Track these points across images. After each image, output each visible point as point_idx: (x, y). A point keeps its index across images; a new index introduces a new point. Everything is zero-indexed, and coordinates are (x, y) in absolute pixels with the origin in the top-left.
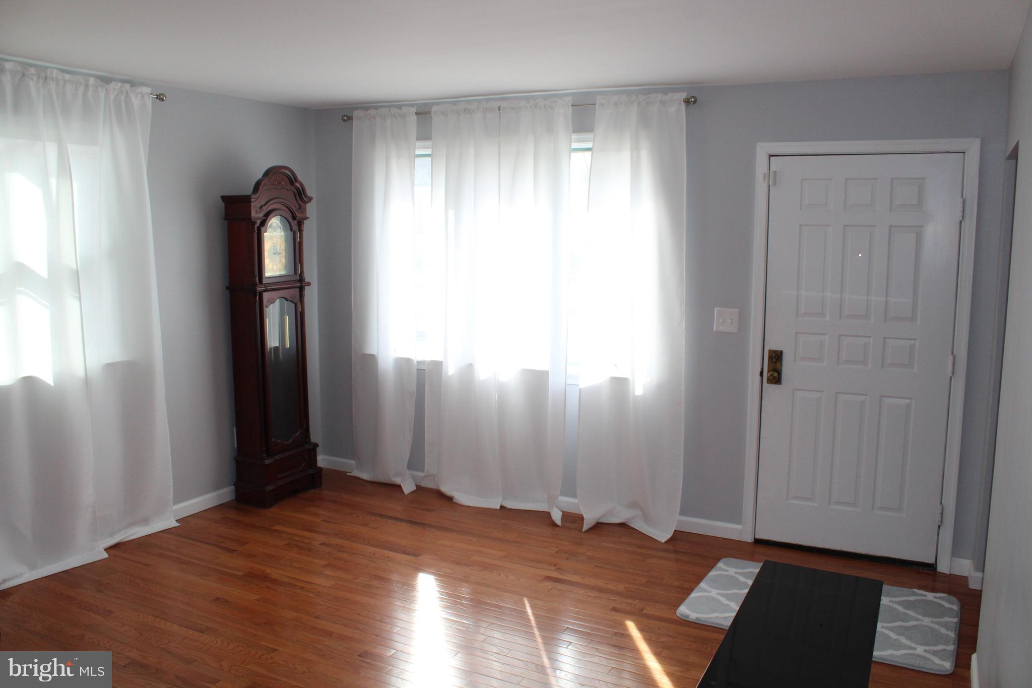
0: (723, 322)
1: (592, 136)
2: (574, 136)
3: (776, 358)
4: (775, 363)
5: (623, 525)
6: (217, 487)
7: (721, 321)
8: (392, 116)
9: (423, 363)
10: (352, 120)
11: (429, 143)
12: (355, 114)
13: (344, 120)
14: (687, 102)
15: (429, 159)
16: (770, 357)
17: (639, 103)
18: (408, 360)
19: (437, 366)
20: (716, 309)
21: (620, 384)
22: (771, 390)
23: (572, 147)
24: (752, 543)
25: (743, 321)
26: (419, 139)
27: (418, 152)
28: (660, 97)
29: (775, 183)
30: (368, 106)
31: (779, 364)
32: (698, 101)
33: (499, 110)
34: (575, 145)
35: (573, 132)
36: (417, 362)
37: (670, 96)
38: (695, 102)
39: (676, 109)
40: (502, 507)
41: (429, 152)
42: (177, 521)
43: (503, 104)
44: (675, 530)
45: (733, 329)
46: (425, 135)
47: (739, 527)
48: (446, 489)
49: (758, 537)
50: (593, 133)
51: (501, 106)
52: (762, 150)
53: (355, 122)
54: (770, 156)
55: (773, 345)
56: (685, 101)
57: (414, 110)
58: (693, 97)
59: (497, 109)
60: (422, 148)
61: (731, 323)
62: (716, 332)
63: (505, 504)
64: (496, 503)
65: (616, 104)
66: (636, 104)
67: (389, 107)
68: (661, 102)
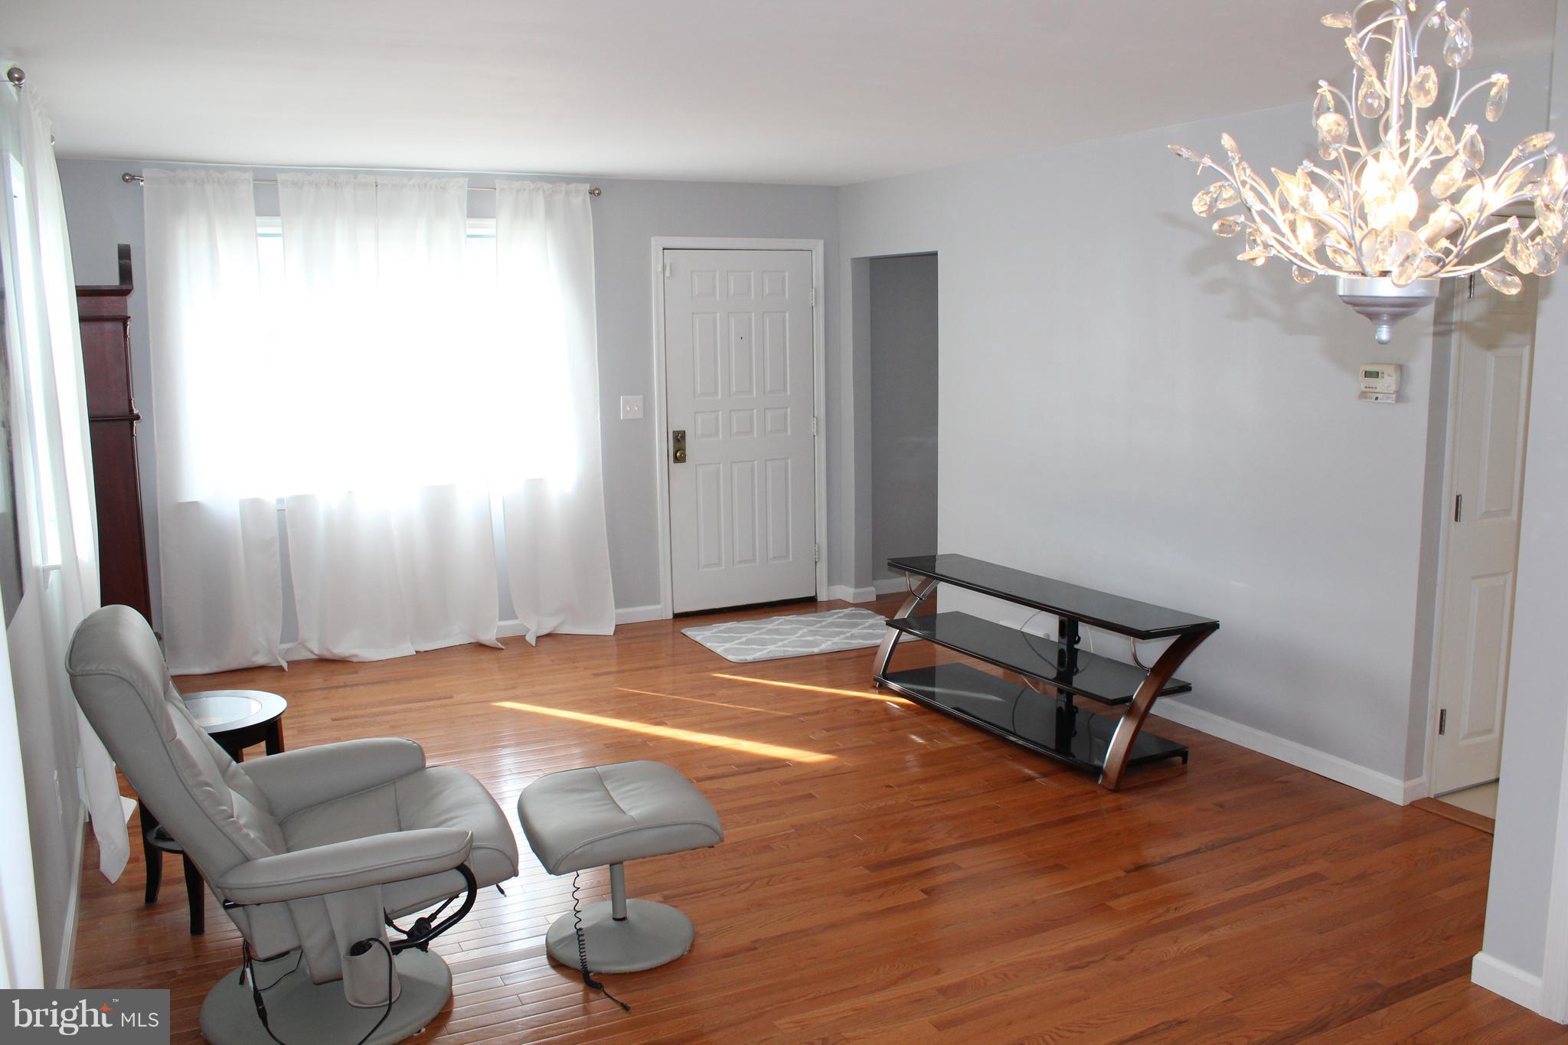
0: (628, 410)
1: (495, 222)
2: (468, 221)
3: (679, 438)
4: (680, 443)
5: (548, 635)
7: (627, 408)
8: (213, 181)
9: (280, 501)
10: (141, 180)
11: (278, 220)
12: (145, 173)
13: (127, 181)
14: (592, 193)
15: (280, 239)
16: (675, 438)
17: (544, 191)
19: (301, 501)
20: (622, 397)
21: (536, 487)
22: (677, 469)
23: (469, 233)
24: (672, 619)
25: (647, 406)
26: (260, 213)
27: (260, 230)
28: (564, 187)
29: (670, 275)
30: (170, 165)
31: (683, 443)
32: (602, 193)
33: (376, 186)
34: (470, 231)
35: (468, 217)
37: (572, 186)
38: (598, 194)
39: (580, 198)
40: (417, 652)
41: (279, 230)
43: (382, 179)
44: (618, 625)
45: (640, 415)
46: (268, 209)
47: (659, 607)
49: (676, 612)
50: (495, 219)
51: (379, 182)
52: (656, 243)
53: (145, 185)
54: (665, 249)
55: (677, 426)
56: (590, 193)
57: (249, 175)
58: (596, 189)
59: (374, 184)
60: (269, 225)
61: (636, 409)
62: (623, 420)
63: (418, 650)
64: (408, 650)
65: (519, 191)
66: (541, 193)
67: (207, 169)
68: (568, 193)
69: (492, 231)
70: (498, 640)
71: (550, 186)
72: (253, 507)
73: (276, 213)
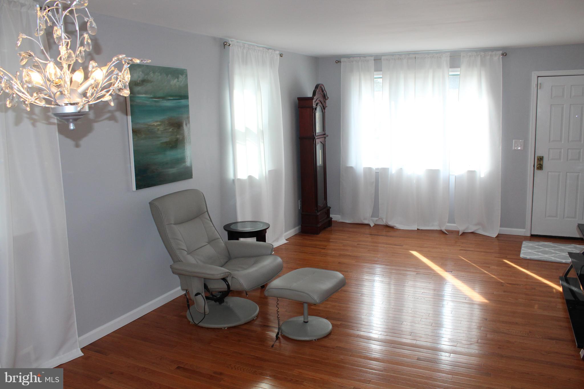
0: (517, 146)
1: (460, 69)
2: (450, 70)
3: (541, 159)
4: (540, 161)
5: (472, 233)
6: (294, 227)
7: (516, 145)
8: (362, 61)
9: (377, 169)
10: (341, 62)
11: (381, 72)
12: (342, 60)
13: (337, 63)
14: (503, 55)
15: (382, 79)
16: (538, 159)
17: (481, 56)
18: (370, 169)
19: (385, 170)
20: (514, 140)
21: (472, 174)
22: (538, 172)
23: (450, 74)
24: (530, 236)
25: (525, 146)
26: (375, 71)
27: (375, 77)
28: (490, 53)
29: (540, 88)
30: (349, 57)
31: (542, 162)
32: (507, 53)
33: (415, 58)
34: (450, 73)
35: (450, 68)
36: (376, 169)
37: (494, 53)
38: (506, 55)
39: (497, 58)
40: (418, 229)
41: (381, 76)
42: (286, 240)
43: (417, 56)
44: (498, 234)
45: (521, 148)
46: (378, 69)
47: (525, 230)
48: (391, 223)
49: (532, 233)
50: (460, 68)
51: (416, 56)
52: (535, 74)
53: (342, 64)
54: (538, 77)
55: (539, 154)
57: (373, 58)
58: (505, 53)
59: (414, 58)
60: (377, 75)
61: (521, 145)
62: (514, 150)
63: (419, 228)
64: (415, 228)
65: (470, 56)
66: (479, 56)
67: (360, 57)
68: (491, 55)
69: (459, 73)
70: (446, 230)
71: (484, 53)
72: (368, 170)
73: (381, 70)
